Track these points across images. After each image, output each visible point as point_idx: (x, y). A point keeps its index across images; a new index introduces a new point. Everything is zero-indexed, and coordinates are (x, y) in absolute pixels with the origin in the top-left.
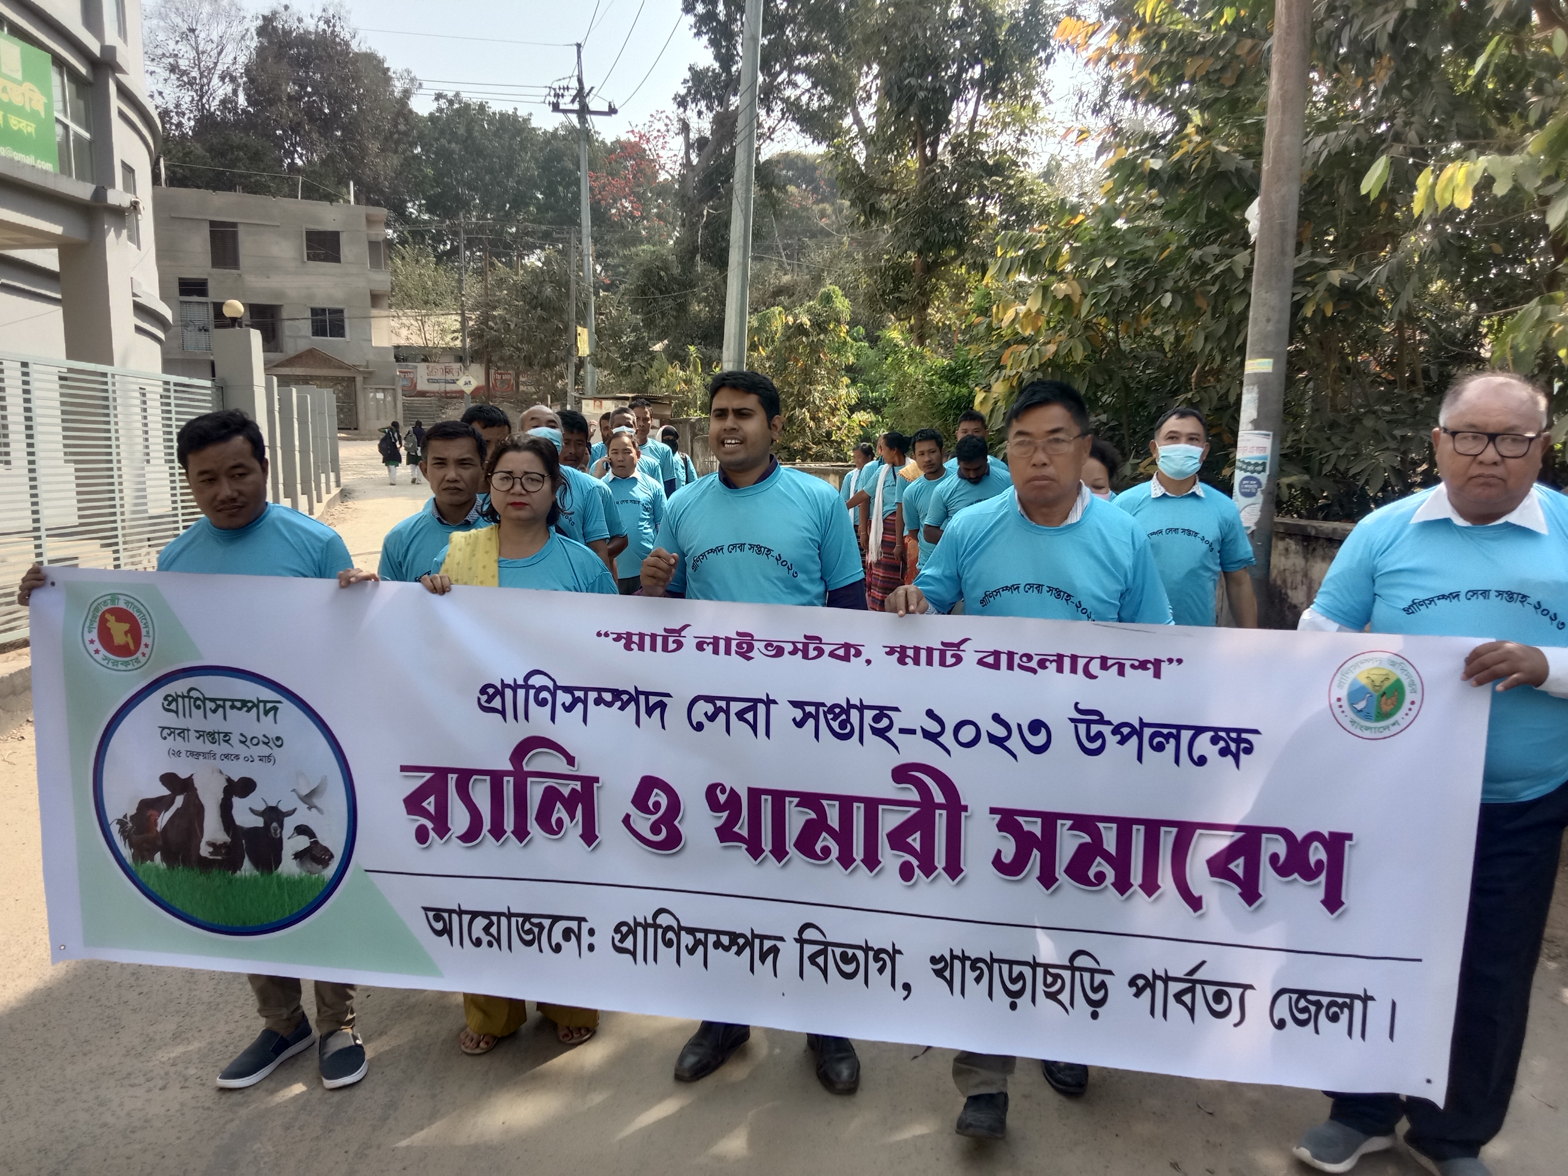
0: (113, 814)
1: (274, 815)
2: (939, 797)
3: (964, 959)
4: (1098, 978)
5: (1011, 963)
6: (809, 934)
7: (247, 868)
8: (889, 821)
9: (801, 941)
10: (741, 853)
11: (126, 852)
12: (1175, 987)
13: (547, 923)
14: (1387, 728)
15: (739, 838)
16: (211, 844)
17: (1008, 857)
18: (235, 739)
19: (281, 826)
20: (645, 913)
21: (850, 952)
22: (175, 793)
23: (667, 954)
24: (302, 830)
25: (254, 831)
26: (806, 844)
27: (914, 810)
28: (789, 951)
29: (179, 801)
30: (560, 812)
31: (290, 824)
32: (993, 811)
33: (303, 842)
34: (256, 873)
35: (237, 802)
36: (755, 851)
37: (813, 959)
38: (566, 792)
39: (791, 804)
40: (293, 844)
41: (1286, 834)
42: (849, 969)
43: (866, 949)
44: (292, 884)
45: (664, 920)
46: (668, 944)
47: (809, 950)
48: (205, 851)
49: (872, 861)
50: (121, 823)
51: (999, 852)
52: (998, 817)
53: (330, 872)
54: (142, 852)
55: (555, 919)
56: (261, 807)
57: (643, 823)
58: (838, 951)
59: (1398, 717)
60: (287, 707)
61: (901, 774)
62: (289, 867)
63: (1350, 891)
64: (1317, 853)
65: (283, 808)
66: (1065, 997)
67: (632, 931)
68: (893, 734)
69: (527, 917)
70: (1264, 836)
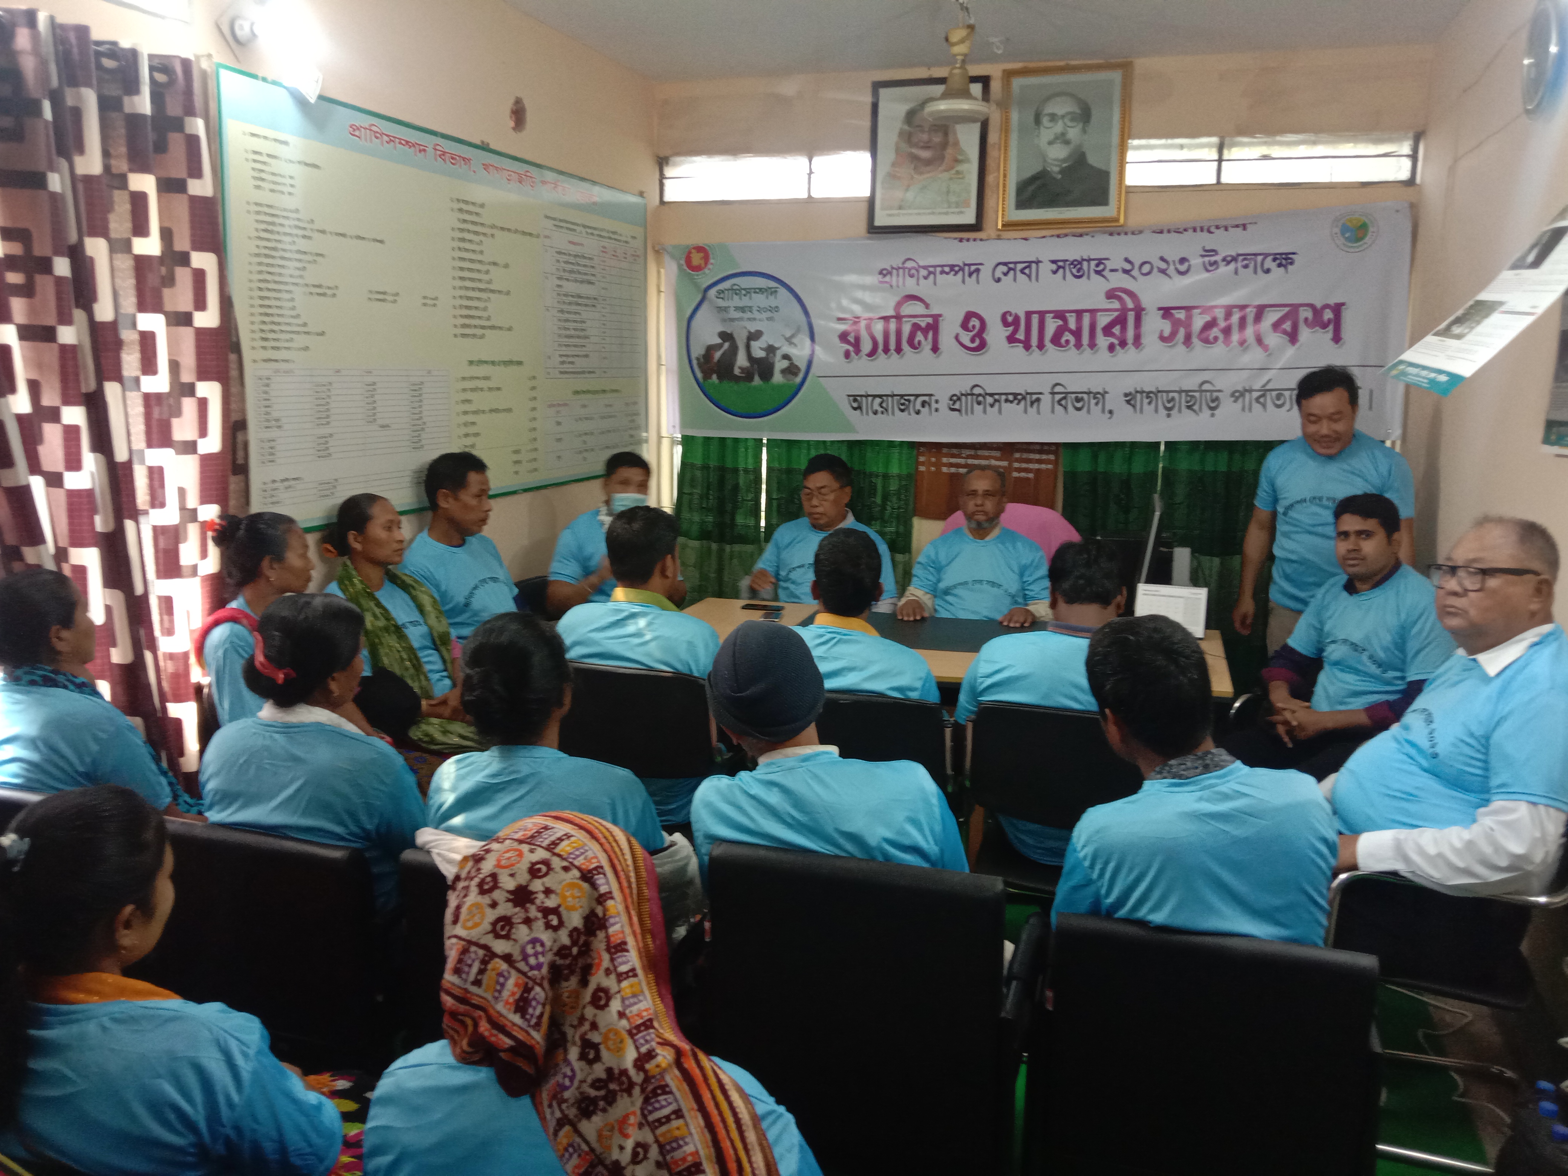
0: (694, 355)
1: (771, 349)
2: (1130, 304)
3: (1142, 392)
4: (1215, 394)
5: (1168, 392)
6: (1058, 389)
7: (757, 381)
8: (1103, 320)
9: (1053, 393)
10: (1019, 349)
11: (699, 375)
12: (1255, 395)
13: (912, 398)
14: (1361, 246)
15: (1019, 341)
16: (740, 368)
17: (1166, 333)
18: (755, 309)
19: (775, 355)
20: (966, 389)
21: (1080, 395)
22: (724, 341)
23: (978, 409)
24: (786, 357)
25: (761, 359)
26: (1056, 340)
27: (1116, 314)
28: (1046, 399)
29: (726, 345)
30: (919, 336)
31: (779, 354)
32: (1160, 309)
33: (785, 364)
34: (761, 383)
35: (753, 343)
36: (1027, 346)
37: (1059, 402)
38: (923, 325)
39: (1049, 318)
40: (780, 365)
41: (1312, 306)
42: (1079, 405)
43: (1089, 393)
44: (780, 387)
45: (977, 391)
46: (979, 403)
47: (1058, 397)
48: (737, 371)
49: (1092, 345)
50: (698, 359)
51: (1162, 331)
52: (1162, 312)
53: (798, 379)
54: (707, 375)
55: (917, 396)
56: (764, 346)
57: (966, 338)
58: (1073, 396)
59: (1367, 240)
60: (782, 291)
61: (1111, 295)
62: (777, 378)
63: (1345, 334)
64: (1328, 315)
65: (776, 345)
66: (1196, 407)
67: (959, 399)
68: (1105, 273)
69: (902, 396)
70: (1301, 308)
